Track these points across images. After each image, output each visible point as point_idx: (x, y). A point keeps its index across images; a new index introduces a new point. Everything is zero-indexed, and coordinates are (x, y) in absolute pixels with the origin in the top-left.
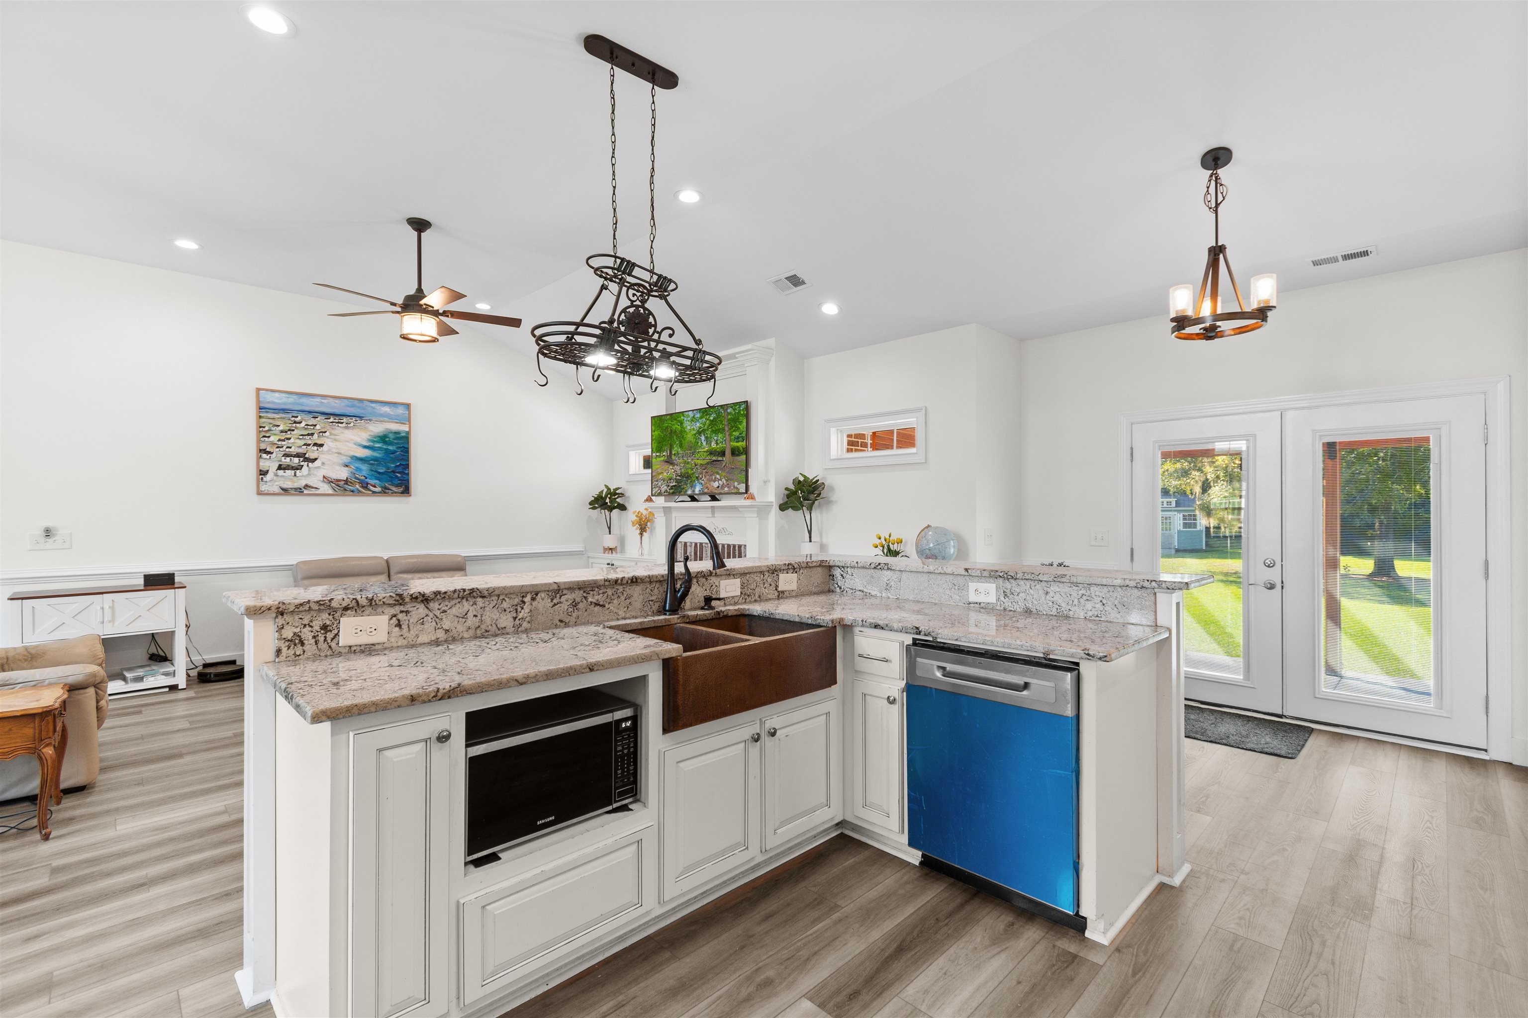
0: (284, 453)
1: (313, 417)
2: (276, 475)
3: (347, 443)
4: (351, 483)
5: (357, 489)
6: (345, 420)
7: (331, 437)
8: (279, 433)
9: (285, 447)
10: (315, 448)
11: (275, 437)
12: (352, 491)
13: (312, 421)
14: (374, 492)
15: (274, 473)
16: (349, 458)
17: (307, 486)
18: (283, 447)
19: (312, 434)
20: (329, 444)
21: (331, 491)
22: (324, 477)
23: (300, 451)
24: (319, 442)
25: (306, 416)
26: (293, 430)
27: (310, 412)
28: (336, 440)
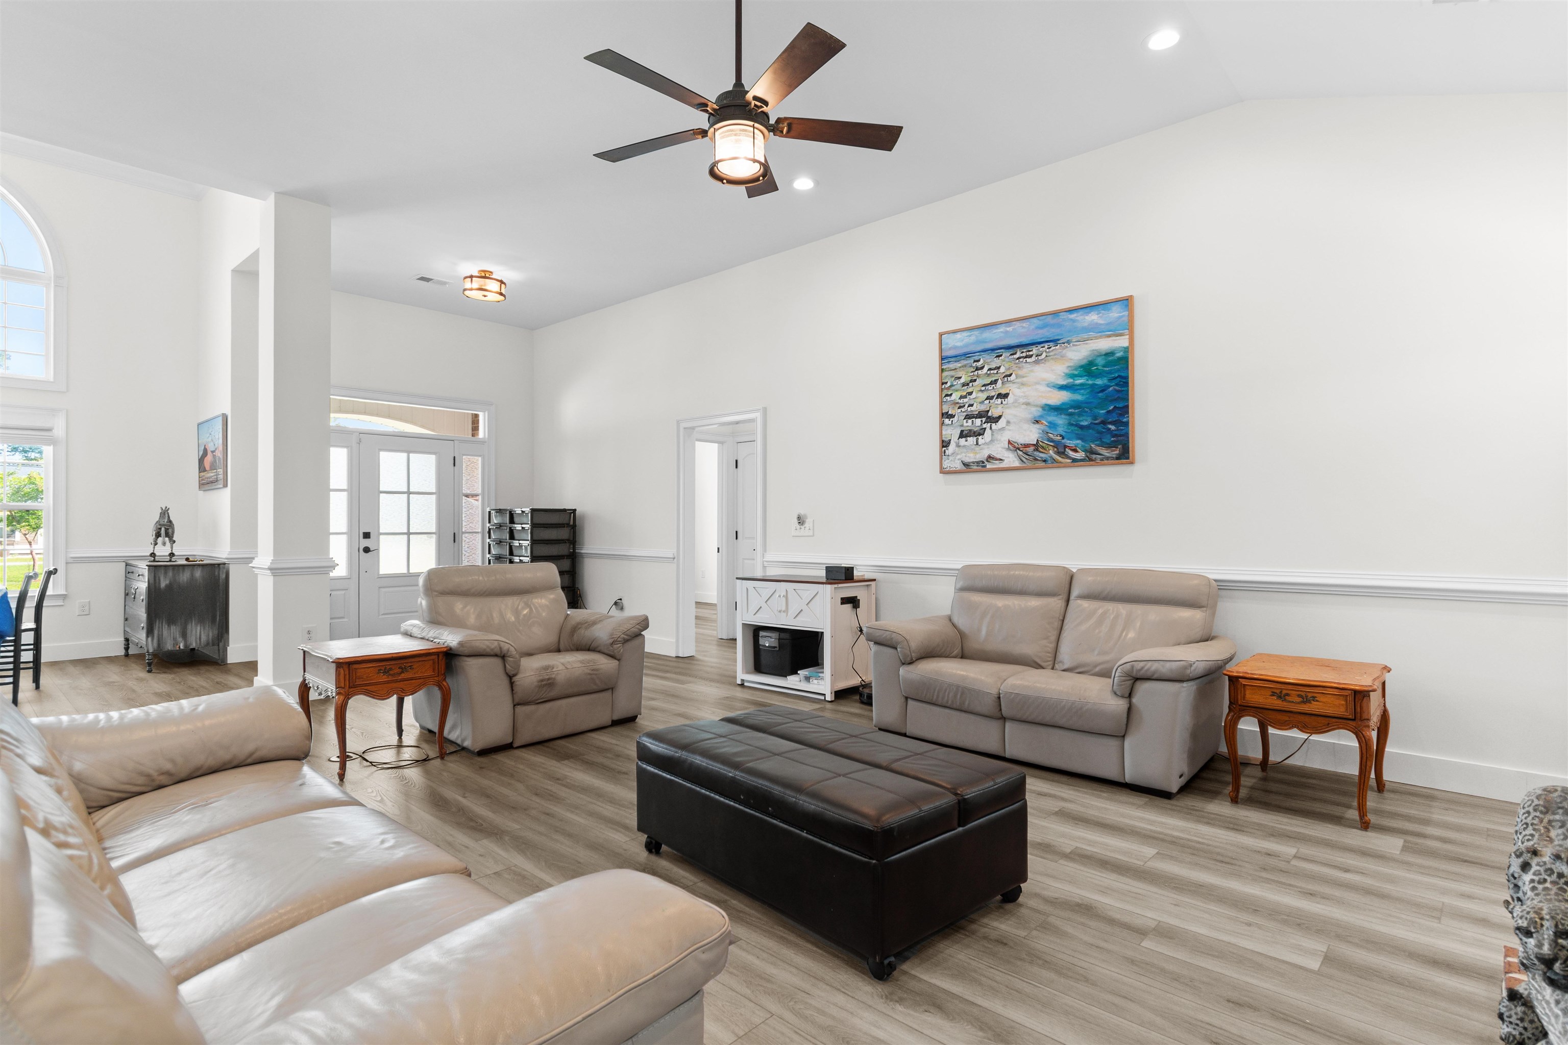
0: (965, 414)
1: (997, 357)
2: (958, 446)
3: (1038, 386)
4: (1043, 447)
5: (1051, 457)
6: (1035, 351)
7: (1017, 381)
8: (960, 388)
9: (967, 406)
10: (999, 400)
11: (956, 393)
12: (1045, 461)
13: (996, 363)
14: (1074, 460)
15: (956, 443)
16: (1041, 409)
17: (990, 458)
18: (964, 406)
19: (995, 382)
20: (1015, 391)
21: (1017, 463)
22: (1009, 442)
23: (983, 408)
24: (1003, 392)
25: (988, 357)
26: (975, 380)
27: (993, 350)
28: (1023, 384)
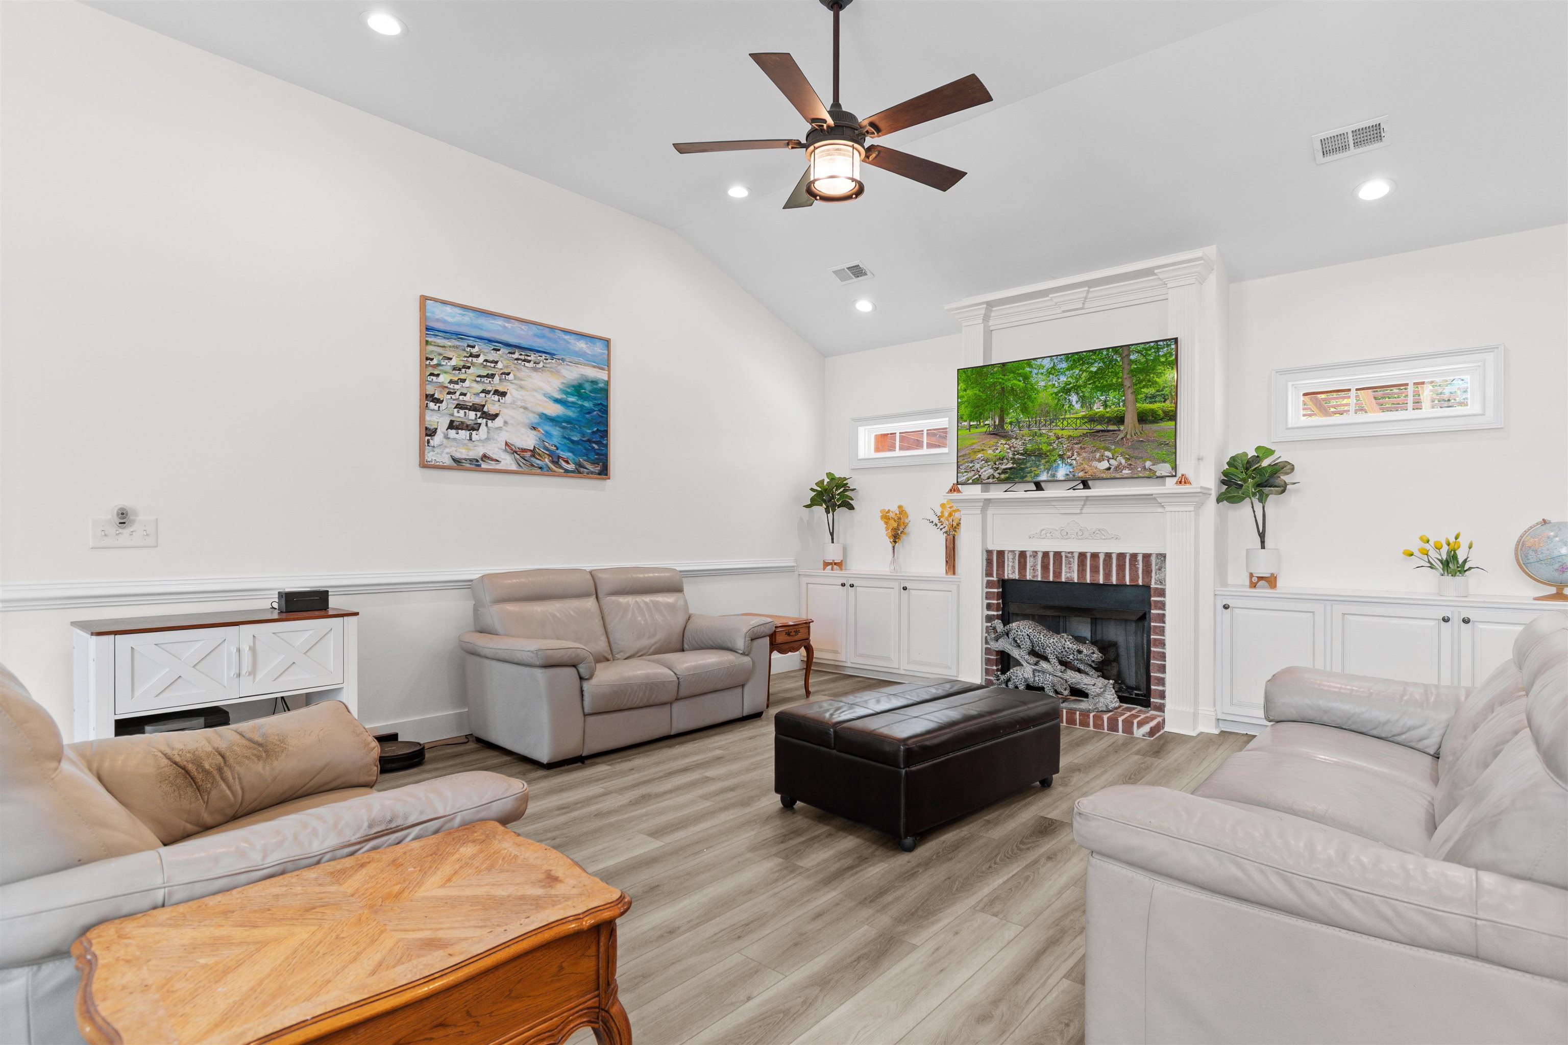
0: (456, 402)
1: (494, 349)
2: (446, 437)
3: (535, 394)
4: (539, 455)
5: (547, 465)
6: (533, 357)
7: (515, 382)
8: (451, 371)
9: (458, 393)
10: (496, 398)
11: (445, 375)
12: (541, 468)
13: (493, 356)
14: (566, 471)
15: (444, 433)
16: (538, 417)
17: (485, 457)
18: (455, 393)
19: (492, 376)
20: (513, 394)
21: (514, 467)
22: (507, 444)
23: (478, 400)
24: (501, 389)
25: (484, 346)
26: (469, 368)
27: (490, 341)
28: (521, 387)
